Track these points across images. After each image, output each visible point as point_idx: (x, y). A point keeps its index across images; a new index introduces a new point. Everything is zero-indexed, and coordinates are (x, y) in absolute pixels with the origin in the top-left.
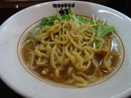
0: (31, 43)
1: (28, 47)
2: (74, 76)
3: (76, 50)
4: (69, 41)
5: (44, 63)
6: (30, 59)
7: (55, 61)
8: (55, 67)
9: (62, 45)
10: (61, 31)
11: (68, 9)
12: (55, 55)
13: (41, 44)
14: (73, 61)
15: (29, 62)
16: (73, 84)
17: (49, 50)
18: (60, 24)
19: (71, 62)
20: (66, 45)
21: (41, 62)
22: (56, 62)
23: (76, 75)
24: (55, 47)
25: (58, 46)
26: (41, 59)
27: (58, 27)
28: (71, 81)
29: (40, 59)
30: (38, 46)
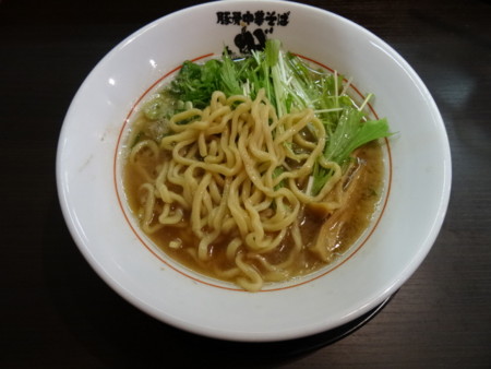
0: (147, 154)
1: (140, 166)
2: (238, 261)
3: (256, 195)
4: (243, 168)
5: (175, 220)
6: (145, 203)
7: (202, 216)
8: (200, 233)
9: (223, 177)
10: (226, 132)
11: (266, 31)
12: (202, 202)
13: (172, 164)
14: (243, 227)
15: (141, 211)
16: (233, 279)
17: (191, 187)
18: (227, 108)
19: (236, 227)
20: (234, 177)
21: (169, 216)
22: (204, 222)
23: (245, 260)
24: (206, 179)
25: (213, 177)
26: (171, 210)
27: (222, 116)
28: (231, 272)
29: (166, 210)
30: (166, 165)
